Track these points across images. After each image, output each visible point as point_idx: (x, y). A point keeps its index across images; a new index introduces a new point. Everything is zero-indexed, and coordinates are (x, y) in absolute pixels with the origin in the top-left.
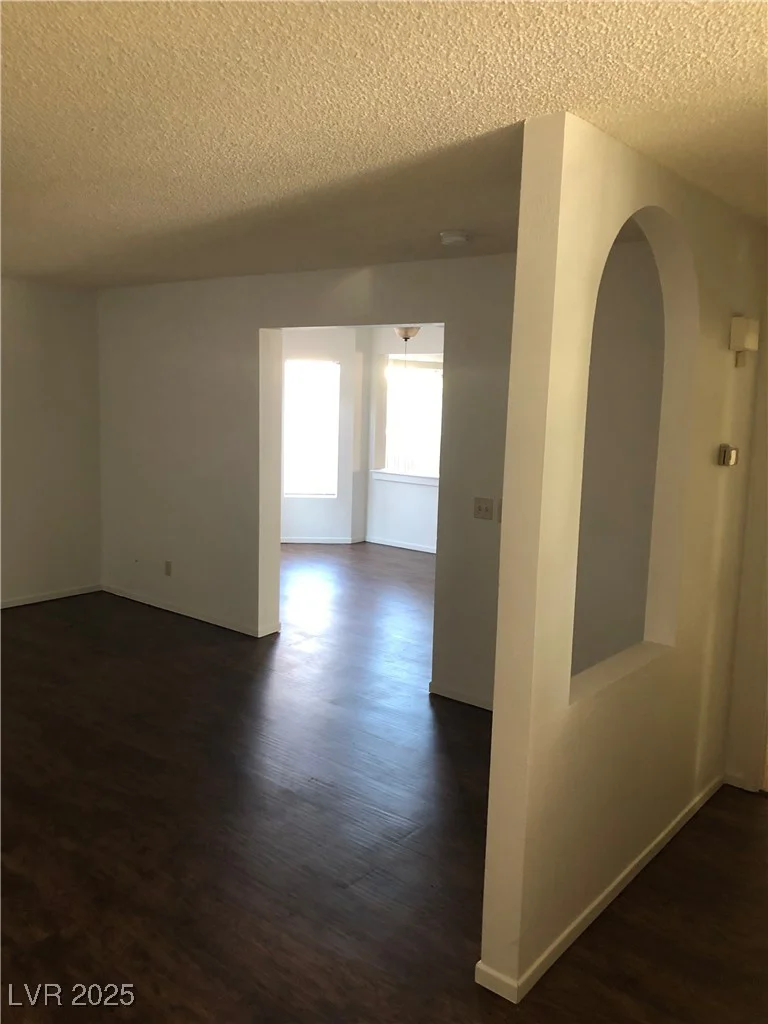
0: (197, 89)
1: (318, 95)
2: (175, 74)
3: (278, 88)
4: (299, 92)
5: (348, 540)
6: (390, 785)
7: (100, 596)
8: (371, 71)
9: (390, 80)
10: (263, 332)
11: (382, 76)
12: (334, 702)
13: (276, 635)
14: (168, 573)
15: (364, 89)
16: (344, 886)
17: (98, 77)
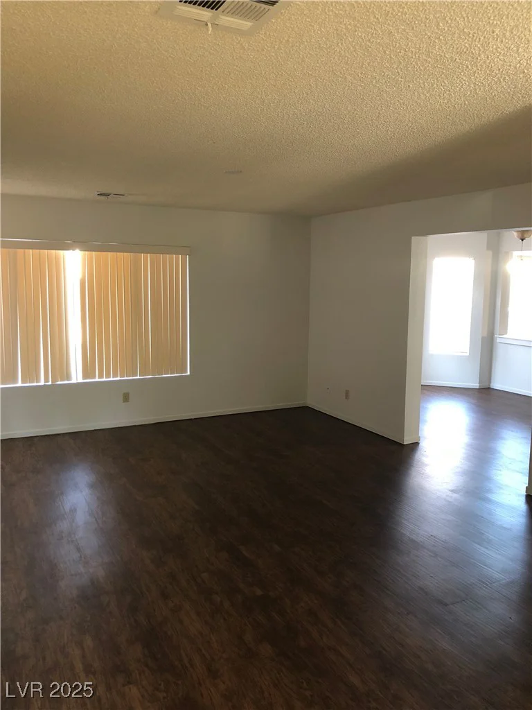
0: (360, 94)
1: (435, 86)
2: (347, 87)
3: (409, 86)
4: (423, 86)
5: (476, 385)
6: (487, 548)
7: (306, 410)
8: (467, 67)
9: (481, 70)
10: (414, 239)
11: (475, 69)
12: (452, 491)
13: (417, 444)
14: (347, 397)
15: (464, 78)
16: (446, 605)
17: (305, 95)
